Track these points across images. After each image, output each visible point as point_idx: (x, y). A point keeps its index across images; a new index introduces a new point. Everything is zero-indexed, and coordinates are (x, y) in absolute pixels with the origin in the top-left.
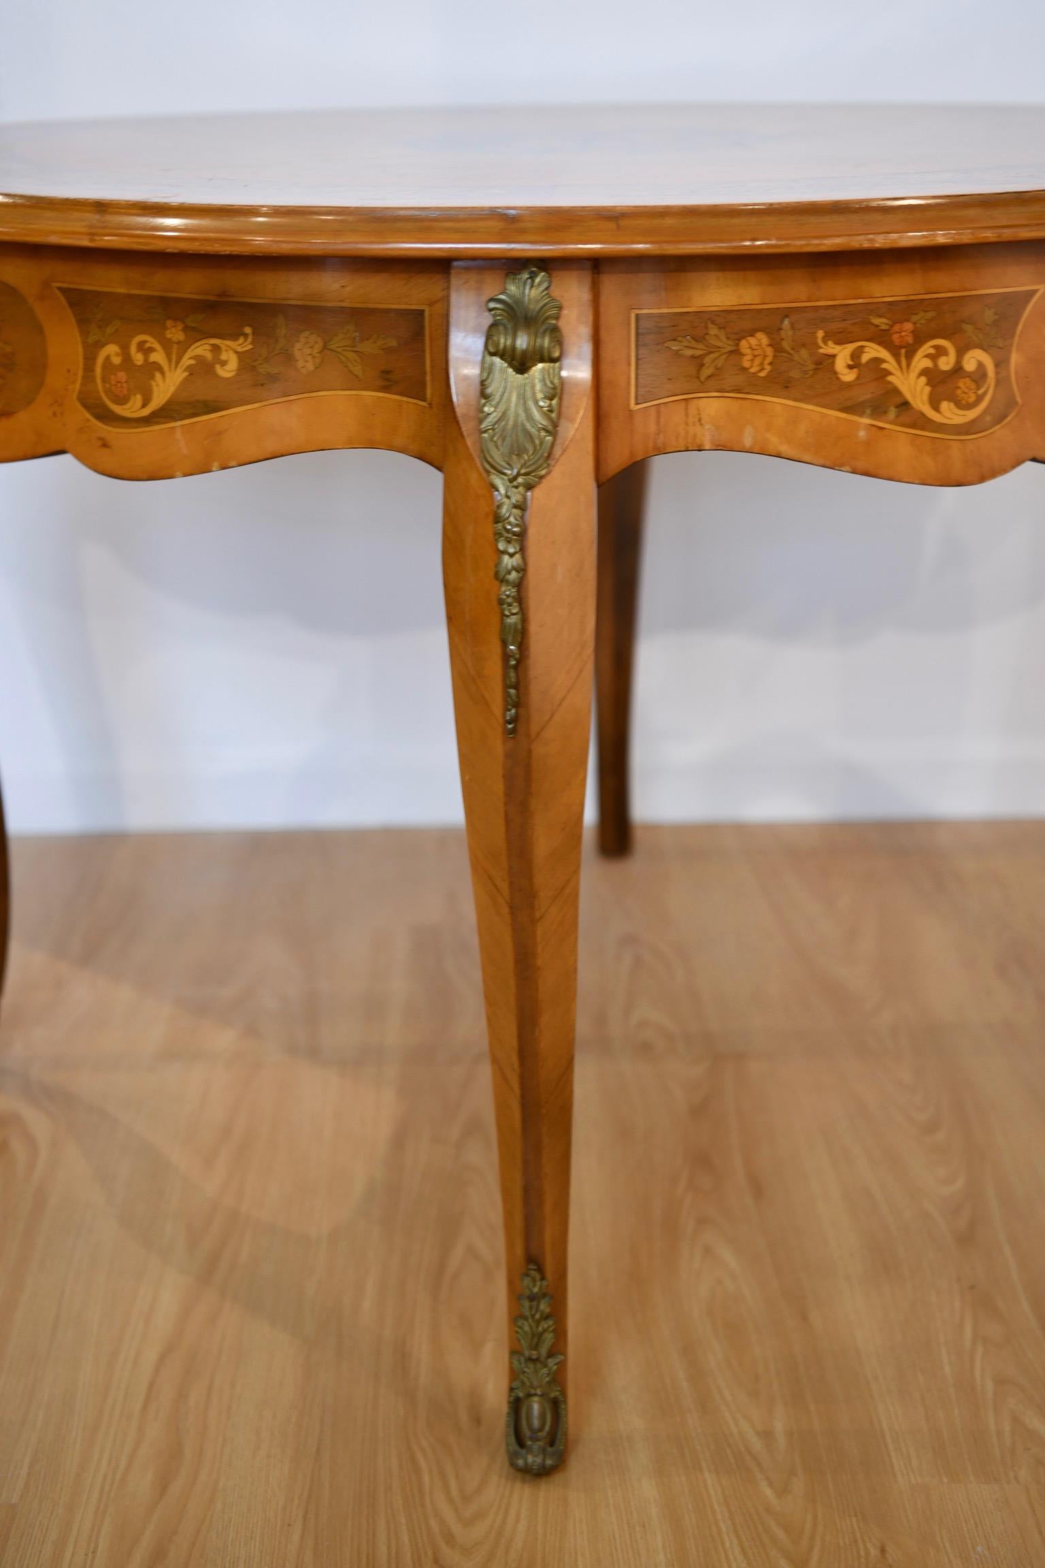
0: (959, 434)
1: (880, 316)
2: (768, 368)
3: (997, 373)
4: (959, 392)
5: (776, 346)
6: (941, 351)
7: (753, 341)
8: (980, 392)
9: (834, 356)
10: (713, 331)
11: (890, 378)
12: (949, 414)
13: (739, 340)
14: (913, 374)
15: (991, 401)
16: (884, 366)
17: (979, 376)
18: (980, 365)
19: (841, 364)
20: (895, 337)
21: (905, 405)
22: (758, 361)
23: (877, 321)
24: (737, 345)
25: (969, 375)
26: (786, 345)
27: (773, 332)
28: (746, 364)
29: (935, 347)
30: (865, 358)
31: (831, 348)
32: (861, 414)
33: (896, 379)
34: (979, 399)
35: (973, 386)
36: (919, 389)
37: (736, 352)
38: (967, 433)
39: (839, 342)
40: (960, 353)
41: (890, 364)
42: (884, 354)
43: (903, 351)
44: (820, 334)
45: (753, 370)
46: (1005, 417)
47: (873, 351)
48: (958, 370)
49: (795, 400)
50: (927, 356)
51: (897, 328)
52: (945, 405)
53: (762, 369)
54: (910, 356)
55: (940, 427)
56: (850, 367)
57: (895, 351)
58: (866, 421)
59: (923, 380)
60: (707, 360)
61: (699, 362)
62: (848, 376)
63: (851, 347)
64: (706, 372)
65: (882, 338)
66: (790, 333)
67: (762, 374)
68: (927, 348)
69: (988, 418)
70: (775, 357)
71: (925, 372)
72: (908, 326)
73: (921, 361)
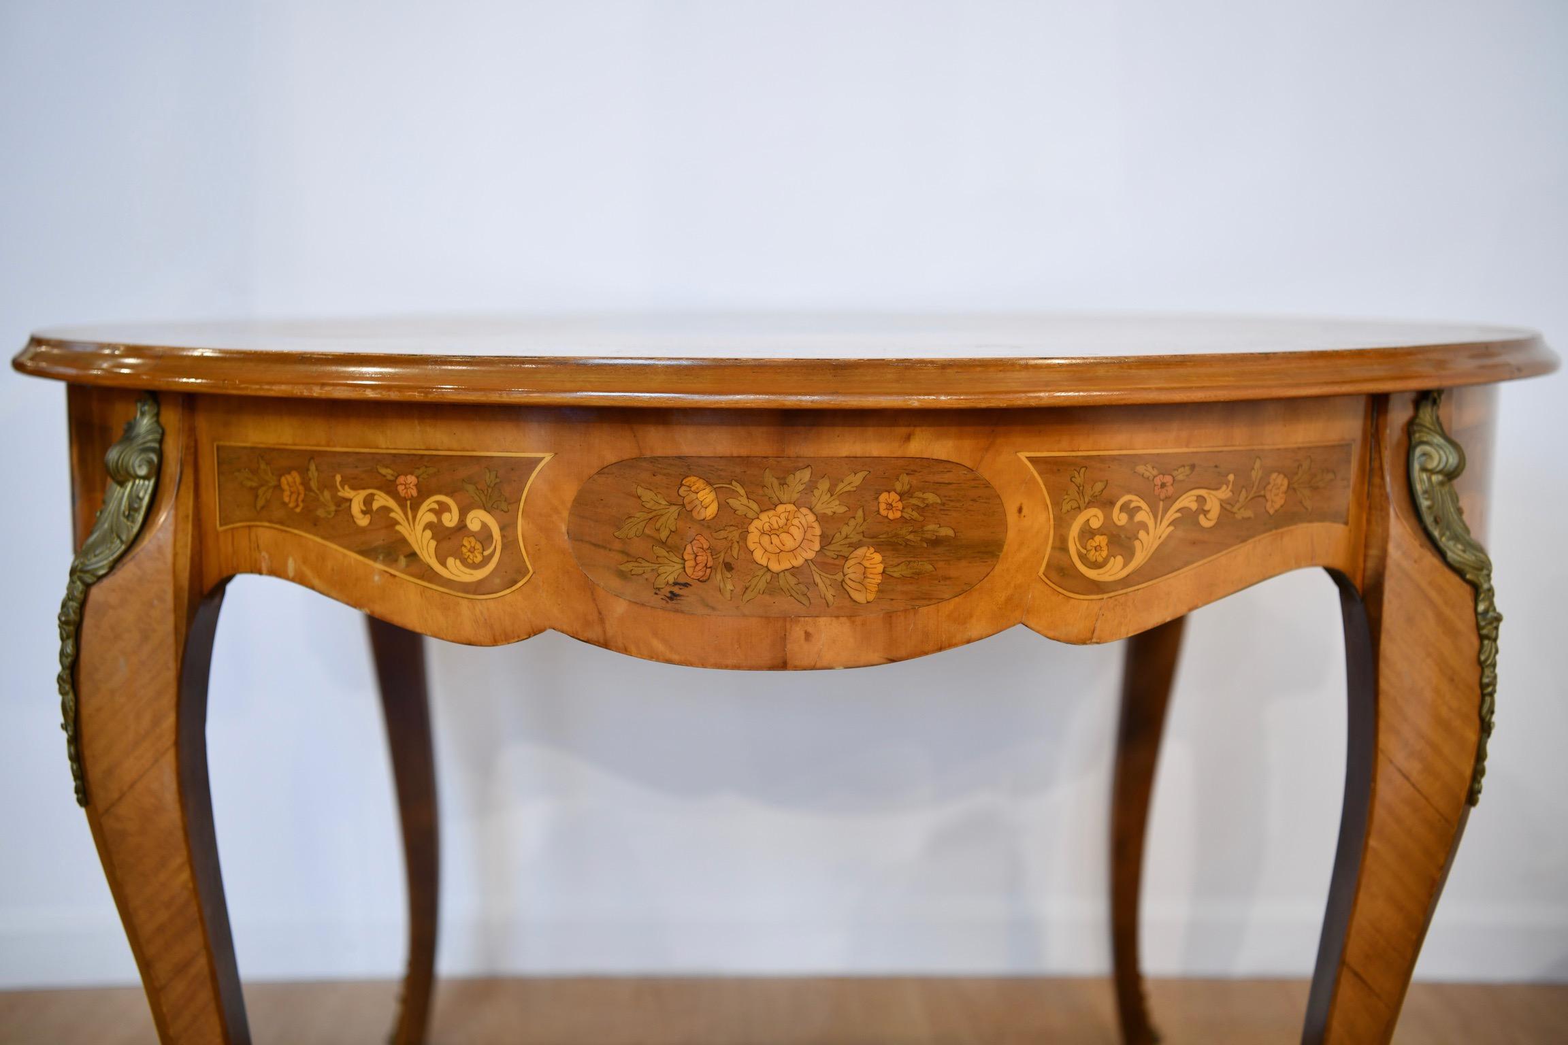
0: (468, 592)
1: (387, 467)
2: (301, 505)
3: (503, 537)
4: (464, 550)
5: (306, 484)
6: (443, 508)
7: (289, 478)
8: (486, 553)
9: (350, 500)
10: (263, 466)
11: (398, 528)
12: (455, 570)
13: (280, 476)
14: (419, 527)
15: (498, 564)
16: (392, 515)
17: (485, 537)
18: (485, 526)
19: (356, 507)
20: (400, 488)
21: (413, 556)
22: (294, 497)
23: (383, 471)
24: (279, 480)
25: (473, 534)
26: (313, 485)
27: (303, 471)
28: (286, 499)
29: (438, 502)
30: (376, 506)
31: (347, 493)
32: (375, 559)
33: (403, 529)
34: (486, 561)
35: (478, 546)
36: (425, 543)
37: (278, 487)
38: (475, 593)
39: (353, 488)
40: (463, 513)
41: (397, 514)
42: (391, 503)
43: (408, 503)
44: (338, 478)
45: (291, 505)
46: (516, 582)
47: (382, 500)
48: (462, 527)
49: (323, 538)
50: (431, 510)
51: (401, 479)
52: (451, 561)
53: (297, 506)
54: (415, 507)
55: (448, 583)
56: (364, 513)
57: (401, 502)
58: (379, 566)
59: (428, 533)
60: (260, 492)
61: (254, 491)
62: (363, 521)
63: (363, 494)
64: (261, 503)
65: (390, 488)
66: (316, 474)
67: (298, 510)
68: (430, 503)
69: (497, 581)
70: (305, 495)
71: (429, 526)
72: (412, 479)
73: (425, 515)
